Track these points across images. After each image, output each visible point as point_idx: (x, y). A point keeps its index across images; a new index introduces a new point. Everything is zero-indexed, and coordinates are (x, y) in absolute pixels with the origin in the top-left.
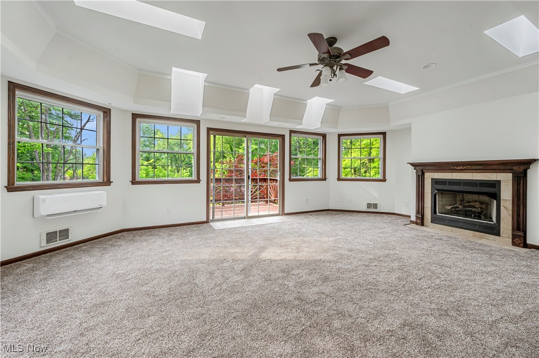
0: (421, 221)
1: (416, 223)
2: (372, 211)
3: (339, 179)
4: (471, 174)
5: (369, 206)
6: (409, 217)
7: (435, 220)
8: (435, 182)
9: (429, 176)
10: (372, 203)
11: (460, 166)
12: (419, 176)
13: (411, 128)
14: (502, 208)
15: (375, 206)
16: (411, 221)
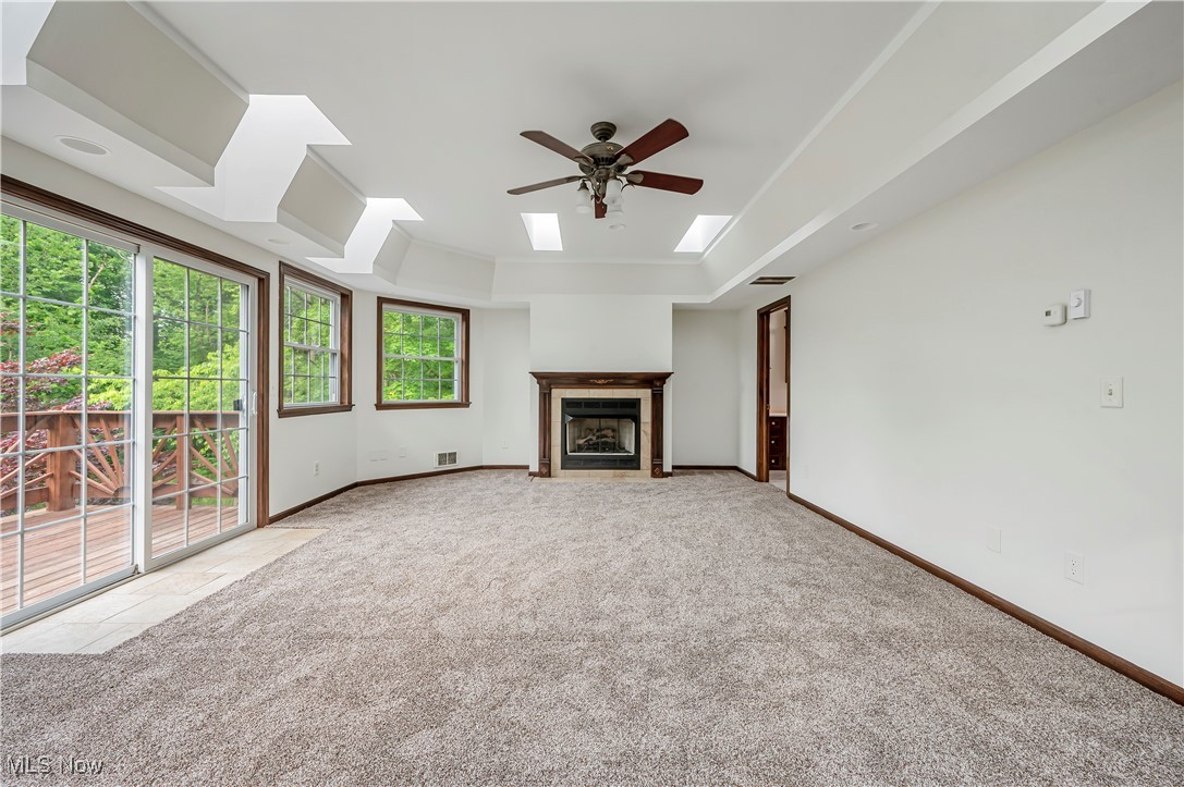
0: (546, 470)
1: (540, 474)
2: (449, 469)
3: (380, 406)
4: (611, 390)
5: (442, 458)
6: (527, 467)
7: (568, 463)
8: (567, 403)
9: (558, 395)
10: (447, 452)
11: (600, 379)
12: (545, 394)
13: (529, 310)
14: (642, 433)
15: (453, 457)
16: (530, 474)
